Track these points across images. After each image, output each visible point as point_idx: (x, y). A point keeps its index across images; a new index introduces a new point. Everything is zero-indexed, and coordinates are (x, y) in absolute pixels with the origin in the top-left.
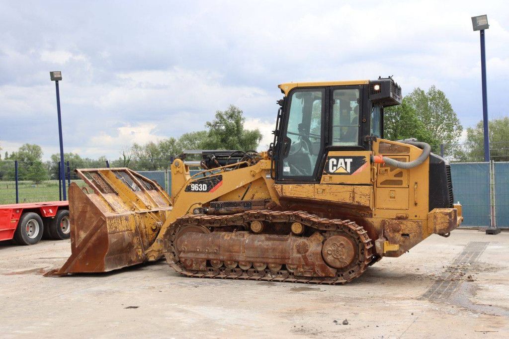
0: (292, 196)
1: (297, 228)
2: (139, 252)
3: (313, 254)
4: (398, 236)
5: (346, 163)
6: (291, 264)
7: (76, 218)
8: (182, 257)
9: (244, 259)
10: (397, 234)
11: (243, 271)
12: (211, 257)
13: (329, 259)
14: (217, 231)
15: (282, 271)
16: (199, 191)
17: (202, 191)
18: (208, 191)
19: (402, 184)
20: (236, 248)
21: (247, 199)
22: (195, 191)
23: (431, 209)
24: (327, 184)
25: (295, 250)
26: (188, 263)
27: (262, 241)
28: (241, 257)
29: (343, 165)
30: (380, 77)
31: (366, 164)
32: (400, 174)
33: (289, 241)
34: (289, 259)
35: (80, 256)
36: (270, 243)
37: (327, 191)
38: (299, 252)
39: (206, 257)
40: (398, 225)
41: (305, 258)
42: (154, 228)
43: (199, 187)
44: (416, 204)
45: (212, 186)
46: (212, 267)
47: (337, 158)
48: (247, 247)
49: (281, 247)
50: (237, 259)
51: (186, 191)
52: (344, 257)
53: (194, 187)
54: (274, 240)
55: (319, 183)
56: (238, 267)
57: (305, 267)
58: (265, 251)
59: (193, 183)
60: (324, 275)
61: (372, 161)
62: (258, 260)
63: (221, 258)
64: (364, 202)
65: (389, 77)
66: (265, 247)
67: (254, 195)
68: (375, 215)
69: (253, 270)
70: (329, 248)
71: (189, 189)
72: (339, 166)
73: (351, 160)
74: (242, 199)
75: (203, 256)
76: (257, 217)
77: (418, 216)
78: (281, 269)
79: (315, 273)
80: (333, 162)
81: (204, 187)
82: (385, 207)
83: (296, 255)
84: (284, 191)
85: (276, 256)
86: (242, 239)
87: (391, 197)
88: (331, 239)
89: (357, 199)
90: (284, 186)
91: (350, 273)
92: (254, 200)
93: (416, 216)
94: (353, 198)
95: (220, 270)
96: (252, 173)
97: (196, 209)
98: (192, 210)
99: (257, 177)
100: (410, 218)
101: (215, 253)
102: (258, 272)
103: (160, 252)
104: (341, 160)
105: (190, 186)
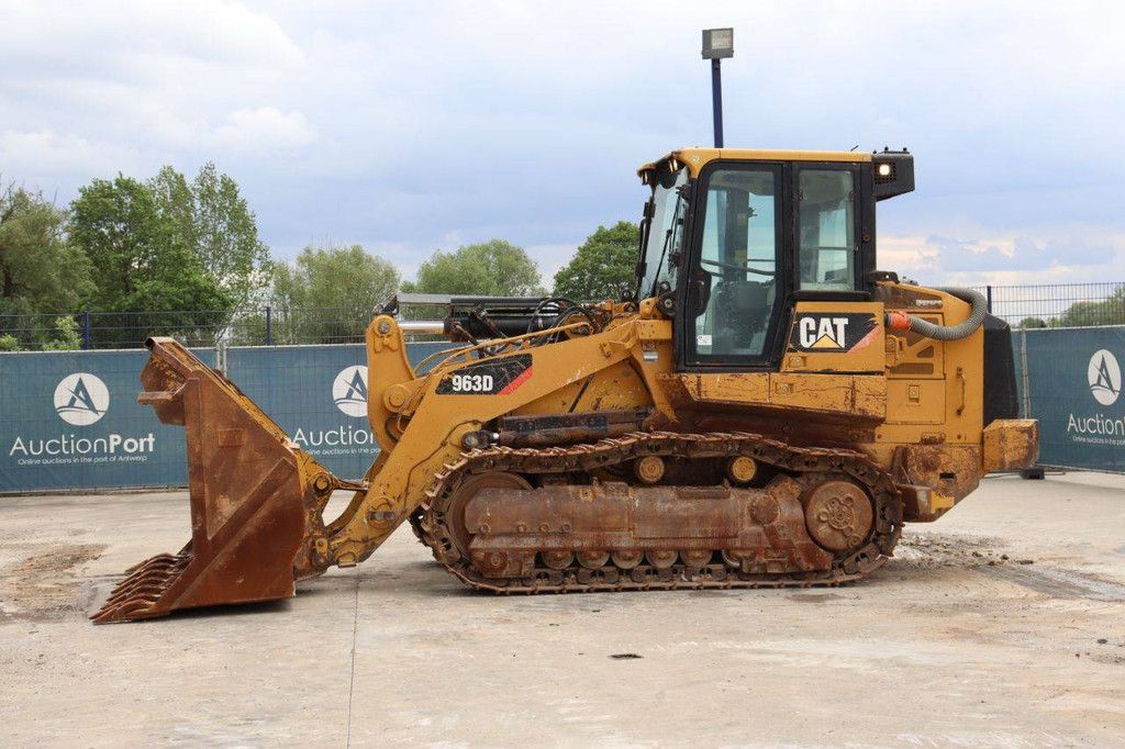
0: (721, 398)
1: (744, 469)
2: (321, 545)
3: (788, 522)
4: (934, 478)
5: (835, 328)
6: (742, 549)
7: (206, 463)
8: (477, 550)
9: (631, 545)
10: (932, 475)
11: (621, 571)
12: (552, 543)
13: (823, 531)
14: (551, 483)
15: (712, 566)
16: (472, 392)
17: (481, 392)
18: (495, 391)
19: (932, 372)
20: (614, 519)
21: (582, 408)
22: (462, 392)
23: (987, 421)
24: (795, 372)
25: (747, 518)
26: (496, 561)
27: (668, 502)
28: (624, 541)
29: (830, 332)
30: (886, 149)
31: (877, 329)
32: (928, 352)
33: (732, 498)
34: (736, 536)
35: (219, 561)
36: (691, 505)
37: (798, 387)
38: (755, 520)
39: (539, 545)
40: (936, 455)
41: (771, 533)
42: (322, 485)
43: (473, 383)
44: (959, 412)
45: (505, 380)
46: (547, 567)
47: (817, 317)
48: (636, 518)
49: (717, 512)
50: (615, 544)
51: (437, 392)
52: (852, 527)
53: (461, 383)
54: (700, 498)
55: (778, 371)
56: (610, 563)
57: (770, 553)
58: (680, 522)
59: (457, 373)
60: (812, 567)
61: (886, 322)
62: (664, 544)
63: (577, 544)
64: (873, 409)
65: (905, 149)
66: (681, 513)
67: (599, 400)
68: (879, 437)
69: (646, 567)
70: (819, 508)
71: (446, 387)
72: (821, 333)
73: (846, 321)
74: (571, 410)
75: (531, 543)
76: (655, 447)
77: (963, 438)
78: (712, 562)
79: (792, 562)
80: (808, 325)
81: (486, 382)
82: (899, 419)
83: (750, 529)
84: (703, 389)
85: (706, 532)
86: (625, 499)
87: (911, 399)
88: (826, 490)
89: (860, 403)
90: (703, 376)
91: (857, 560)
92: (600, 410)
93: (959, 437)
94: (853, 400)
95: (566, 574)
96: (606, 349)
97: (470, 434)
98: (456, 438)
99: (617, 358)
100: (948, 440)
101: (563, 534)
102: (655, 572)
103: (369, 544)
104: (825, 322)
105: (450, 381)
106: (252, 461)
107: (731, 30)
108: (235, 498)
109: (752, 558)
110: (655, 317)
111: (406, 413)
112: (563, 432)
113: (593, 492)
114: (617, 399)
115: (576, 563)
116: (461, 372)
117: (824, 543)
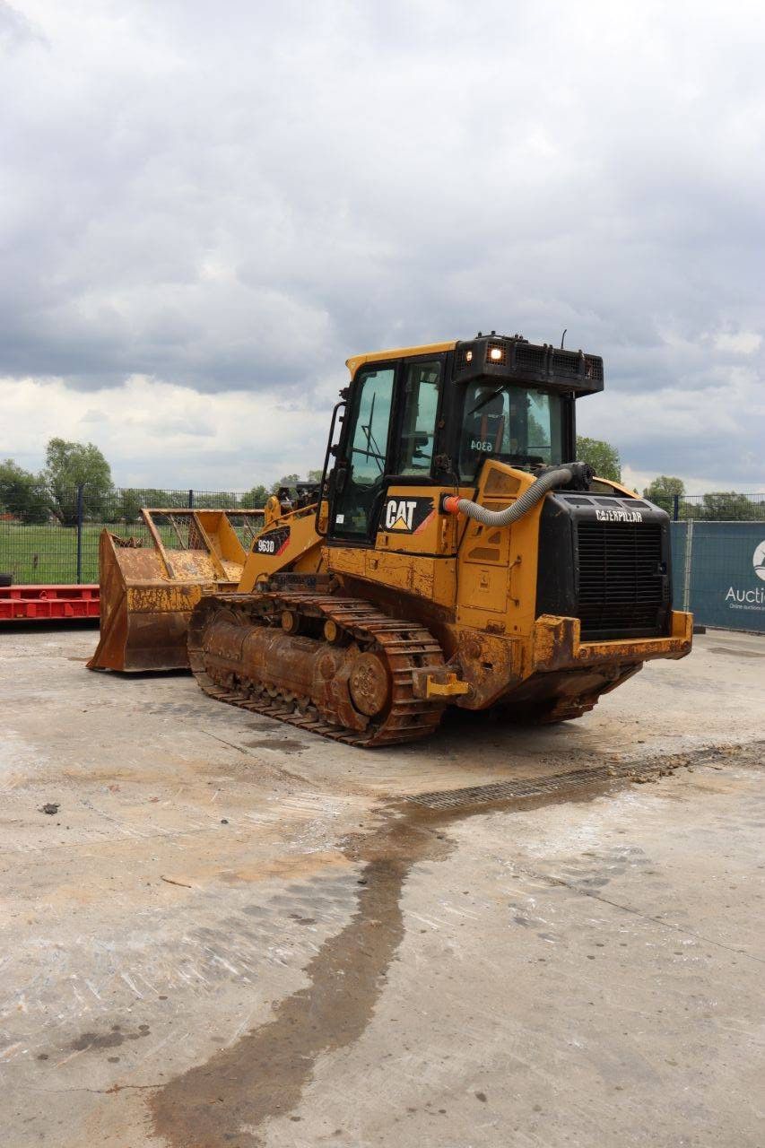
4: (477, 666)
5: (407, 509)
10: (475, 662)
16: (265, 552)
17: (269, 553)
18: (274, 553)
22: (262, 552)
29: (404, 514)
30: (480, 334)
31: (432, 513)
40: (478, 642)
43: (266, 546)
45: (279, 546)
47: (398, 500)
50: (262, 676)
51: (253, 551)
52: (373, 696)
53: (262, 546)
59: (261, 538)
61: (441, 508)
68: (459, 619)
71: (256, 549)
72: (399, 515)
73: (414, 505)
77: (519, 628)
80: (392, 507)
81: (271, 546)
82: (473, 603)
90: (332, 550)
100: (506, 631)
104: (403, 504)
105: (257, 544)
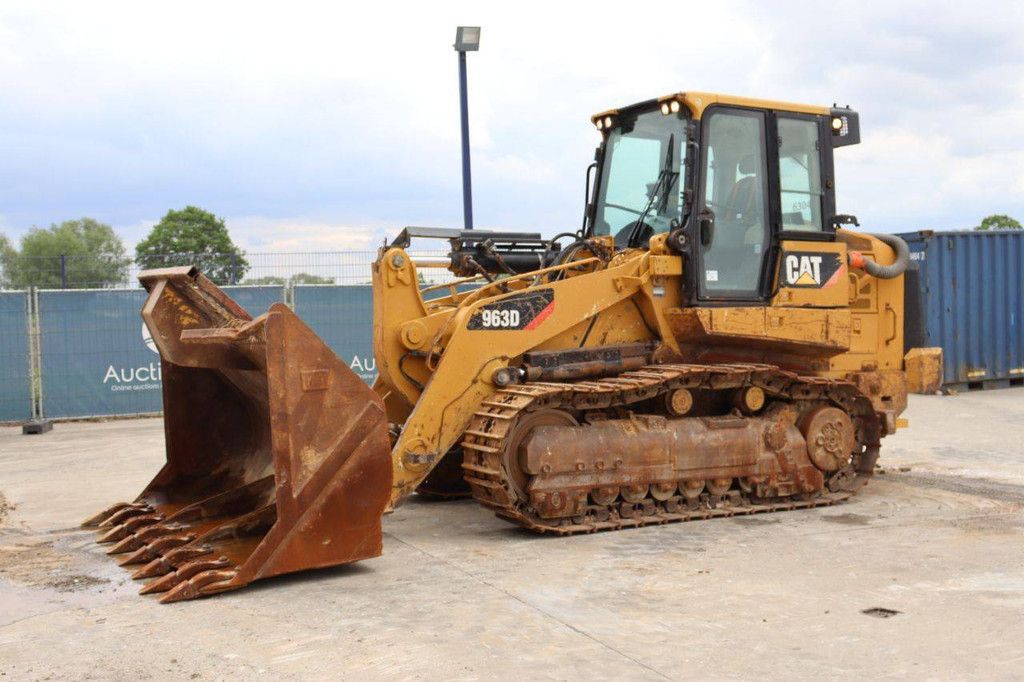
0: (729, 331)
1: (755, 399)
3: (794, 448)
5: (812, 265)
6: (757, 475)
7: (291, 410)
8: (537, 491)
9: (672, 477)
11: (657, 503)
12: (605, 480)
13: (819, 454)
15: (730, 493)
16: (500, 327)
17: (509, 328)
18: (521, 326)
19: (868, 306)
20: (657, 453)
21: (592, 344)
22: (492, 328)
23: (906, 350)
24: (784, 306)
25: (762, 445)
26: (556, 502)
27: (699, 433)
28: (666, 474)
29: (809, 270)
31: (842, 267)
33: (750, 427)
34: (755, 464)
35: (305, 522)
36: (719, 435)
38: (769, 447)
39: (593, 482)
41: (782, 458)
43: (502, 318)
45: (530, 315)
46: (596, 504)
47: (799, 255)
48: (676, 450)
49: (740, 440)
51: (468, 328)
53: (490, 318)
56: (649, 496)
57: (781, 477)
58: (711, 452)
59: (486, 307)
60: (812, 488)
62: (698, 474)
63: (626, 479)
64: (840, 339)
66: (712, 443)
67: (605, 334)
69: (678, 498)
70: (816, 434)
71: (476, 323)
72: (802, 270)
73: (820, 259)
74: (582, 345)
75: (586, 481)
76: (686, 380)
78: (731, 489)
80: (792, 263)
81: (513, 317)
83: (765, 456)
84: (714, 323)
85: (733, 460)
88: (821, 416)
89: (832, 335)
90: (715, 311)
91: (838, 479)
93: (887, 364)
94: (827, 333)
95: (610, 509)
96: (619, 284)
97: (502, 370)
98: (486, 375)
99: (627, 293)
101: (614, 470)
102: (685, 501)
103: (405, 488)
104: (805, 259)
105: (479, 316)
106: (338, 406)
107: (479, 28)
108: (320, 449)
109: (766, 482)
110: (665, 253)
111: (436, 350)
112: (582, 367)
113: (635, 426)
114: (622, 333)
115: (620, 499)
116: (490, 307)
117: (821, 465)
